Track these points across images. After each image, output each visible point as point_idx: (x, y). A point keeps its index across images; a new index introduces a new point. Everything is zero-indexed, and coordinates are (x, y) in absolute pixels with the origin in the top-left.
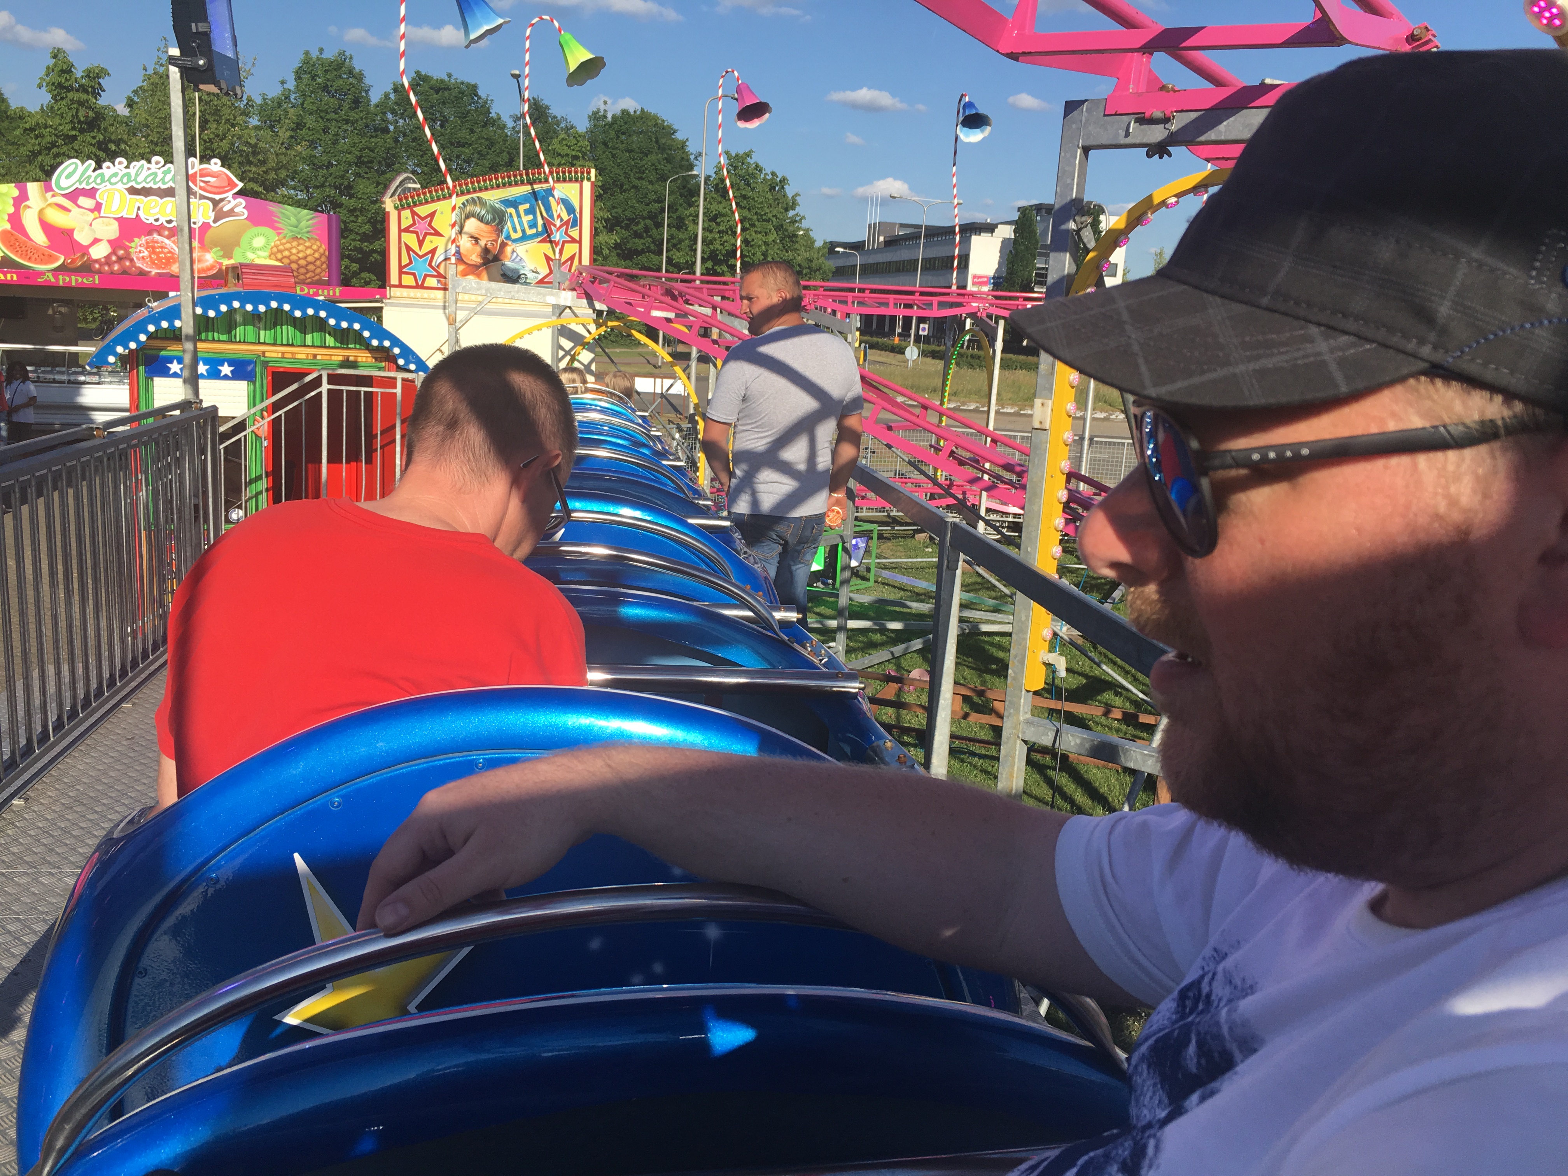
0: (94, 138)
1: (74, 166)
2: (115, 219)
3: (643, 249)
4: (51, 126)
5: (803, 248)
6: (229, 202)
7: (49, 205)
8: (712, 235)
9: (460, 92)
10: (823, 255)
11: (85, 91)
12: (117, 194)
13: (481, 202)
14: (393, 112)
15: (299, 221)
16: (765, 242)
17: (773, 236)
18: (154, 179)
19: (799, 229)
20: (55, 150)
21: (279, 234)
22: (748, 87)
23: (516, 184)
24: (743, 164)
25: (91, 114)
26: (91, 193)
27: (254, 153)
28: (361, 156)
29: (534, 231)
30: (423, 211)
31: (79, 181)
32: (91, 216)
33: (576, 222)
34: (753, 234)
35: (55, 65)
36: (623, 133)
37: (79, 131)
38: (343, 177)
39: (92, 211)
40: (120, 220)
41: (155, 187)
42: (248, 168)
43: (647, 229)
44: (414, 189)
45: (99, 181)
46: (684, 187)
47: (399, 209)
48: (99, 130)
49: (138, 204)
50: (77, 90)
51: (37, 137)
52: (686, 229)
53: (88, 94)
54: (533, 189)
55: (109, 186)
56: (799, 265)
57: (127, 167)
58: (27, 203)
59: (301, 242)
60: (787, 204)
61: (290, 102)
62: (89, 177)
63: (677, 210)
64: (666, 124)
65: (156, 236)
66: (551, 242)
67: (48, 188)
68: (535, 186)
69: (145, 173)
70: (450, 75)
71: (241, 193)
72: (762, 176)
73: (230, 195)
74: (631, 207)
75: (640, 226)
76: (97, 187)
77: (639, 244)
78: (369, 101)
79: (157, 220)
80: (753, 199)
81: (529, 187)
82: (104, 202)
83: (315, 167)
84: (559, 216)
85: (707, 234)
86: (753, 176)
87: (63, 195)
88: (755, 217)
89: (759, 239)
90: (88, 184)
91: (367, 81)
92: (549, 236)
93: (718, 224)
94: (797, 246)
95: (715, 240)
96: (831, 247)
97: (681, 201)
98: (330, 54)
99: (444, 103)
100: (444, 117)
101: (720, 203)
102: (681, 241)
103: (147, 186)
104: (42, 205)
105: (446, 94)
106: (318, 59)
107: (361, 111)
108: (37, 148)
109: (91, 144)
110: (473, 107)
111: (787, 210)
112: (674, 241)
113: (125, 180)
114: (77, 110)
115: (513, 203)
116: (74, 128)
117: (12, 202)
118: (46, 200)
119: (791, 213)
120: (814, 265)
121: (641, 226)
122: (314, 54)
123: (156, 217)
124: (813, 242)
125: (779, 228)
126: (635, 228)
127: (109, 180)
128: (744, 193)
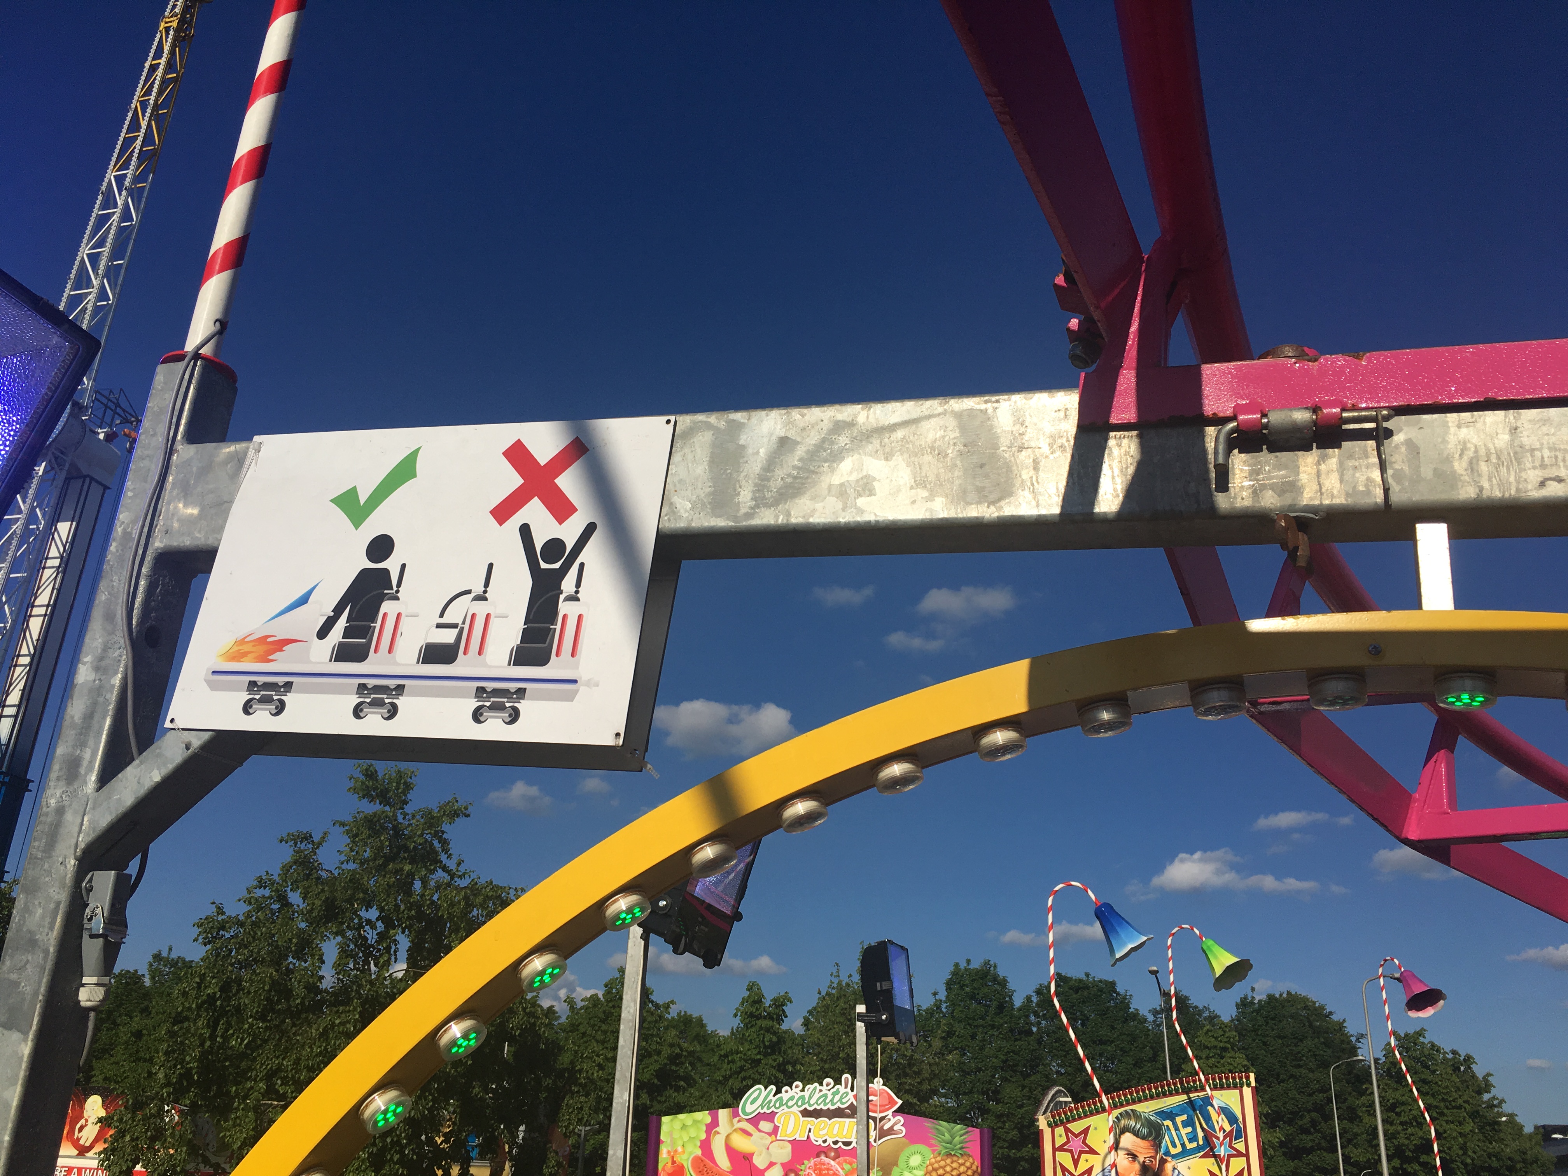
0: (775, 1060)
1: (758, 1091)
2: (789, 1141)
3: (1312, 1146)
4: (741, 1052)
5: (1509, 1137)
6: (890, 1120)
7: (735, 1130)
8: (1394, 1127)
9: (1098, 990)
10: (1537, 1144)
11: (772, 1019)
12: (792, 1116)
13: (1136, 1115)
14: (1036, 1015)
15: (953, 1138)
16: (1460, 1133)
17: (1469, 1126)
18: (824, 1101)
19: (1501, 1115)
20: (743, 1074)
21: (934, 1151)
22: (1413, 975)
23: (1171, 1094)
24: (1415, 1044)
25: (775, 1039)
26: (770, 1117)
27: (910, 1065)
28: (1007, 1060)
29: (1194, 1145)
30: (1076, 1127)
31: (762, 1106)
32: (770, 1139)
33: (1239, 1133)
34: (1445, 1124)
35: (749, 996)
36: (1273, 1019)
37: (764, 1055)
38: (990, 1082)
39: (770, 1134)
40: (793, 1142)
41: (825, 1108)
42: (904, 1080)
43: (1314, 1123)
44: (1066, 1102)
45: (778, 1105)
46: (1350, 1073)
47: (1052, 1126)
48: (780, 1053)
49: (809, 1126)
50: (765, 1018)
51: (729, 1063)
52: (1361, 1121)
53: (773, 1021)
54: (1189, 1098)
55: (786, 1110)
56: (1510, 1159)
57: (803, 1090)
58: (717, 1129)
59: (955, 1158)
60: (1479, 1086)
61: (941, 1012)
62: (770, 1101)
63: (1346, 1099)
64: (1317, 1005)
65: (823, 1157)
66: (1215, 1156)
67: (736, 1114)
68: (1191, 1095)
69: (817, 1096)
70: (1087, 975)
71: (899, 1111)
72: (1441, 1056)
73: (890, 1112)
74: (1293, 1099)
75: (1305, 1121)
76: (776, 1111)
77: (1307, 1140)
78: (1013, 1004)
79: (825, 1141)
80: (1436, 1083)
81: (1185, 1097)
82: (780, 1125)
83: (965, 1073)
84: (1221, 1128)
85: (1388, 1127)
86: (1430, 1057)
87: (747, 1120)
88: (1442, 1105)
89: (1452, 1130)
90: (768, 1108)
91: (1011, 986)
92: (1212, 1149)
93: (1398, 1114)
94: (1501, 1135)
95: (1399, 1133)
96: (1546, 1132)
97: (1350, 1089)
98: (976, 965)
99: (1084, 1002)
100: (1085, 1015)
101: (1397, 1089)
102: (1356, 1135)
103: (818, 1108)
104: (729, 1131)
105: (1086, 993)
106: (966, 969)
107: (1006, 1015)
108: (728, 1072)
109: (772, 1067)
110: (1112, 1003)
111: (1479, 1093)
112: (1348, 1136)
113: (800, 1103)
114: (764, 1035)
115: (1170, 1115)
116: (759, 1053)
117: (704, 1128)
118: (733, 1125)
119: (1486, 1097)
120: (1528, 1157)
121: (1307, 1119)
122: (963, 965)
123: (824, 1139)
124: (1521, 1128)
125: (1475, 1115)
126: (1300, 1123)
127: (786, 1104)
128: (1423, 1077)
